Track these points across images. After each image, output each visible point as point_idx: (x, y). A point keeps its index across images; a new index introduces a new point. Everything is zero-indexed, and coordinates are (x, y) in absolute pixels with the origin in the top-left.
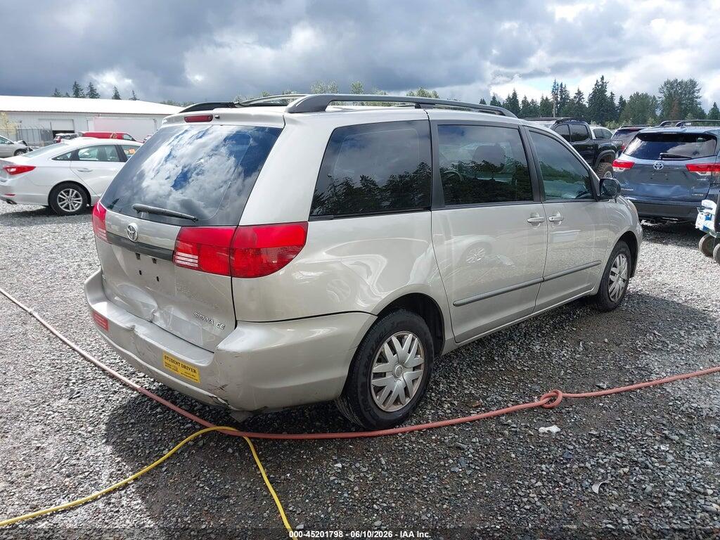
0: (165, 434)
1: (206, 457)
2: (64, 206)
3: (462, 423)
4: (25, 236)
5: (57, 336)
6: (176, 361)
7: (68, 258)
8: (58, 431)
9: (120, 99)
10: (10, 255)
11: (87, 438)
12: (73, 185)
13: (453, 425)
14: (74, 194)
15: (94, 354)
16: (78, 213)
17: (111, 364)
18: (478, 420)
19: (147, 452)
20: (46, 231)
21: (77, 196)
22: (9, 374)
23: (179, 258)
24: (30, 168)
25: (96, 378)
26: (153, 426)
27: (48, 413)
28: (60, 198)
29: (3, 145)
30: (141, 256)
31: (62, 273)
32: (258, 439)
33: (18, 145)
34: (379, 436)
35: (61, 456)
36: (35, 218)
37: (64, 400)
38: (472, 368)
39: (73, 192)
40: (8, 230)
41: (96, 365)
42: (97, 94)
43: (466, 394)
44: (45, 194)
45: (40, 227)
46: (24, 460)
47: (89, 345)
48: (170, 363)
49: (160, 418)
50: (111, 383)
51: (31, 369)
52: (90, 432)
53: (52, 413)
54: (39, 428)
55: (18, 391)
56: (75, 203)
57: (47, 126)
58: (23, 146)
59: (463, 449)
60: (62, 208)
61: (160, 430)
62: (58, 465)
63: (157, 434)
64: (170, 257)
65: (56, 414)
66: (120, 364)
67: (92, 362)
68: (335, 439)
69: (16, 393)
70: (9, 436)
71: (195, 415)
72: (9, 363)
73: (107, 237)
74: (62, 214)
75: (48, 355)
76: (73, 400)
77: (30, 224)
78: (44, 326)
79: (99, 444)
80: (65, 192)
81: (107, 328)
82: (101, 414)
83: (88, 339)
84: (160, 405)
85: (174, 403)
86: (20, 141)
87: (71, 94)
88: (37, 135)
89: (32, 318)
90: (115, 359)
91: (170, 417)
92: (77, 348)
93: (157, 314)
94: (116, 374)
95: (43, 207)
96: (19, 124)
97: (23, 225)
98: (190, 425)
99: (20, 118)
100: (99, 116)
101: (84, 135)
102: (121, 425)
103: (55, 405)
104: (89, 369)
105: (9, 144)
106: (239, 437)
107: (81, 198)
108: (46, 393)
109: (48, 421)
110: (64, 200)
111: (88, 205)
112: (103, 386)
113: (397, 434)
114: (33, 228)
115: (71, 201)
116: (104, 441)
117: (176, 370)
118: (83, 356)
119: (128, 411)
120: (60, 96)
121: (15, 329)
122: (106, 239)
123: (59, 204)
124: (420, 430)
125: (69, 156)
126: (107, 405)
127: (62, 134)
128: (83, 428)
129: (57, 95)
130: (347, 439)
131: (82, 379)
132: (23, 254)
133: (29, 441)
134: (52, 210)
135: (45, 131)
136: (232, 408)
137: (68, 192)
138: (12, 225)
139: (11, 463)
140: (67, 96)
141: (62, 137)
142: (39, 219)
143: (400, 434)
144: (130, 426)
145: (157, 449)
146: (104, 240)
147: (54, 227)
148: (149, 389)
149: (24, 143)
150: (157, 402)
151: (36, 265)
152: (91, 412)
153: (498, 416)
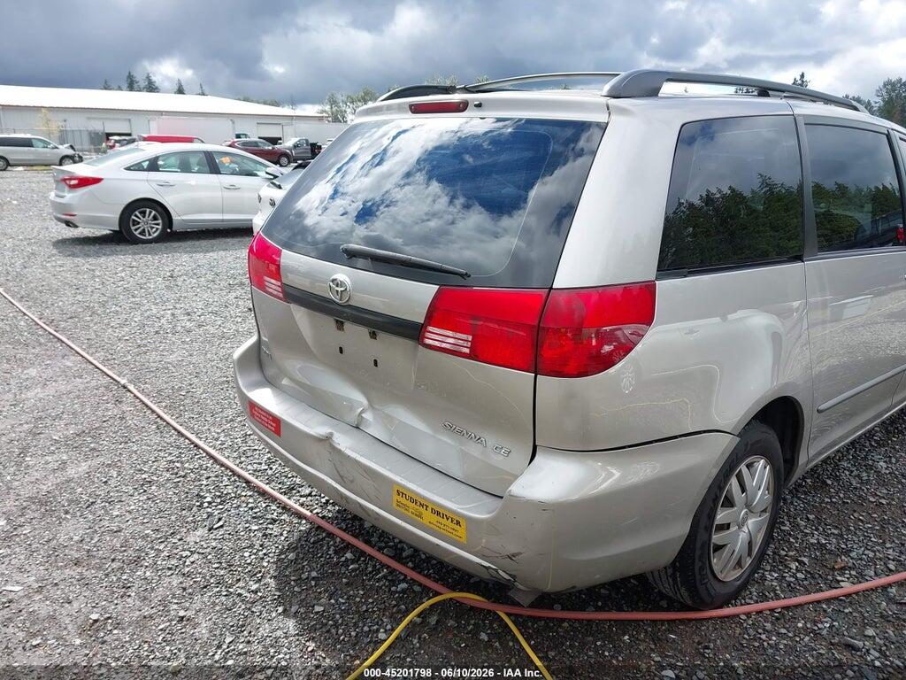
0: (371, 600)
1: (448, 648)
2: (139, 231)
3: (832, 599)
4: (93, 270)
5: (168, 423)
6: (423, 503)
7: (156, 304)
8: (205, 587)
9: (184, 94)
10: (80, 297)
11: (253, 603)
12: (149, 203)
13: (819, 602)
14: (152, 214)
15: (227, 455)
16: (156, 240)
17: (255, 471)
18: (857, 593)
19: (353, 634)
20: (119, 263)
21: (155, 218)
22: (112, 482)
23: (428, 335)
24: (97, 181)
25: (240, 496)
26: (347, 584)
27: (184, 554)
28: (134, 220)
29: (45, 149)
30: (347, 325)
31: (153, 326)
32: (521, 616)
33: (64, 150)
34: (711, 618)
35: (221, 635)
36: (102, 247)
37: (201, 532)
38: (799, 498)
39: (150, 213)
40: (69, 262)
41: (234, 473)
42: (157, 88)
43: (812, 544)
44: (115, 215)
45: (111, 258)
46: (164, 640)
47: (217, 439)
48: (408, 503)
49: (353, 570)
50: (264, 505)
51: (144, 476)
52: (255, 592)
53: (188, 553)
54: (175, 581)
55: (130, 512)
56: (152, 228)
57: (98, 126)
58: (71, 152)
59: (859, 650)
60: (136, 233)
61: (361, 592)
62: (219, 651)
63: (358, 599)
64: (412, 332)
65: (196, 556)
66: (270, 472)
67: (227, 468)
68: (642, 621)
69: (129, 517)
70: (133, 594)
71: (405, 564)
72: (109, 466)
73: (283, 292)
74: (134, 241)
75: (162, 454)
76: (215, 532)
77: (97, 255)
78: (147, 406)
79: (274, 614)
80: (140, 213)
81: (277, 431)
82: (263, 559)
83: (212, 429)
84: (348, 546)
85: (367, 542)
86: (66, 145)
87: (125, 85)
88: (86, 139)
89: (129, 394)
90: (260, 464)
91: (370, 569)
92: (201, 443)
93: (368, 416)
94: (267, 488)
95: (108, 232)
96: (63, 124)
97: (88, 256)
98: (404, 585)
99: (62, 116)
100: (162, 115)
101: (145, 139)
102: (299, 581)
103: (191, 539)
104: (225, 479)
105: (53, 148)
106: (489, 611)
107: (160, 221)
108: (173, 518)
109: (187, 569)
110: (139, 223)
111: (169, 230)
112: (252, 509)
113: (738, 615)
114: (102, 260)
115: (148, 225)
116: (280, 609)
117: (420, 516)
118: (212, 457)
119: (301, 556)
120: (110, 89)
121: (107, 410)
122: (281, 295)
123: (133, 228)
124: (772, 610)
125: (145, 165)
126: (267, 543)
127: (117, 138)
128: (241, 584)
129: (107, 87)
130: (662, 622)
131: (219, 497)
132: (96, 296)
133: (164, 603)
134: (123, 236)
135: (97, 134)
136: (520, 586)
137: (143, 213)
138: (74, 255)
139: (146, 645)
140: (120, 89)
141: (116, 141)
142: (108, 248)
143: (743, 617)
144: (313, 583)
145: (366, 629)
146: (278, 298)
147: (129, 258)
148: (323, 517)
149: (72, 147)
150: (343, 540)
151: (117, 312)
152: (247, 554)
153: (885, 588)
